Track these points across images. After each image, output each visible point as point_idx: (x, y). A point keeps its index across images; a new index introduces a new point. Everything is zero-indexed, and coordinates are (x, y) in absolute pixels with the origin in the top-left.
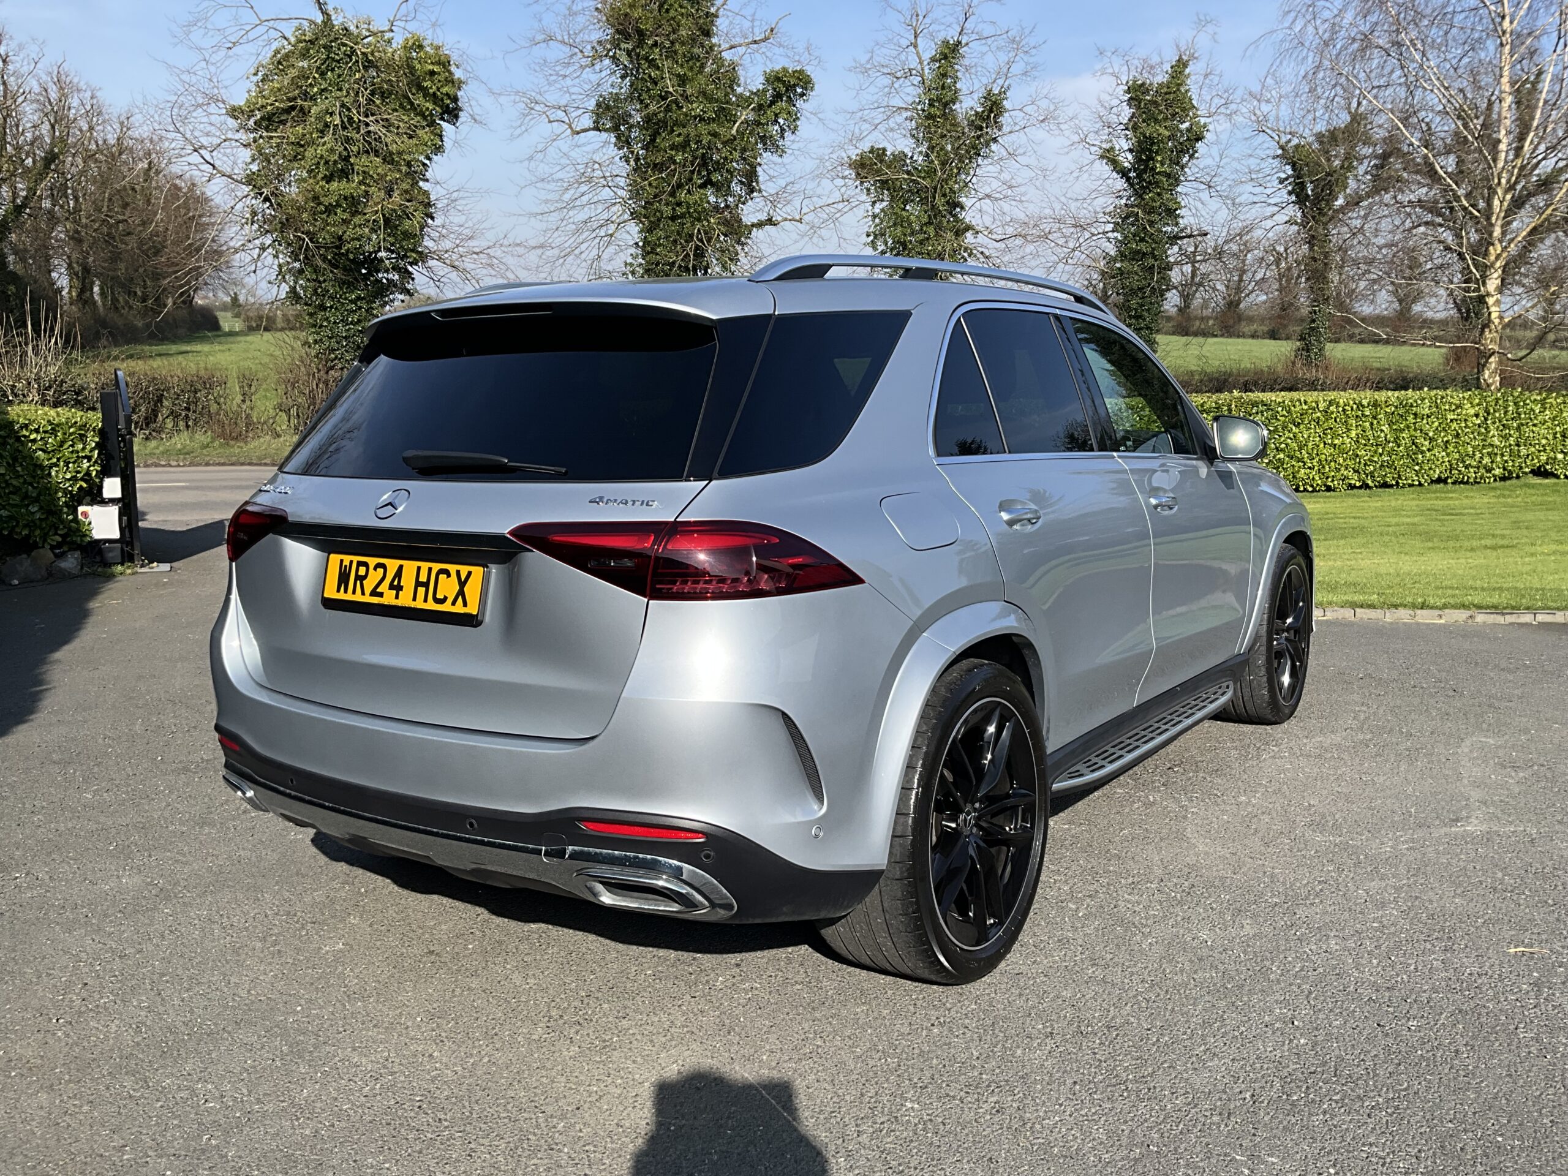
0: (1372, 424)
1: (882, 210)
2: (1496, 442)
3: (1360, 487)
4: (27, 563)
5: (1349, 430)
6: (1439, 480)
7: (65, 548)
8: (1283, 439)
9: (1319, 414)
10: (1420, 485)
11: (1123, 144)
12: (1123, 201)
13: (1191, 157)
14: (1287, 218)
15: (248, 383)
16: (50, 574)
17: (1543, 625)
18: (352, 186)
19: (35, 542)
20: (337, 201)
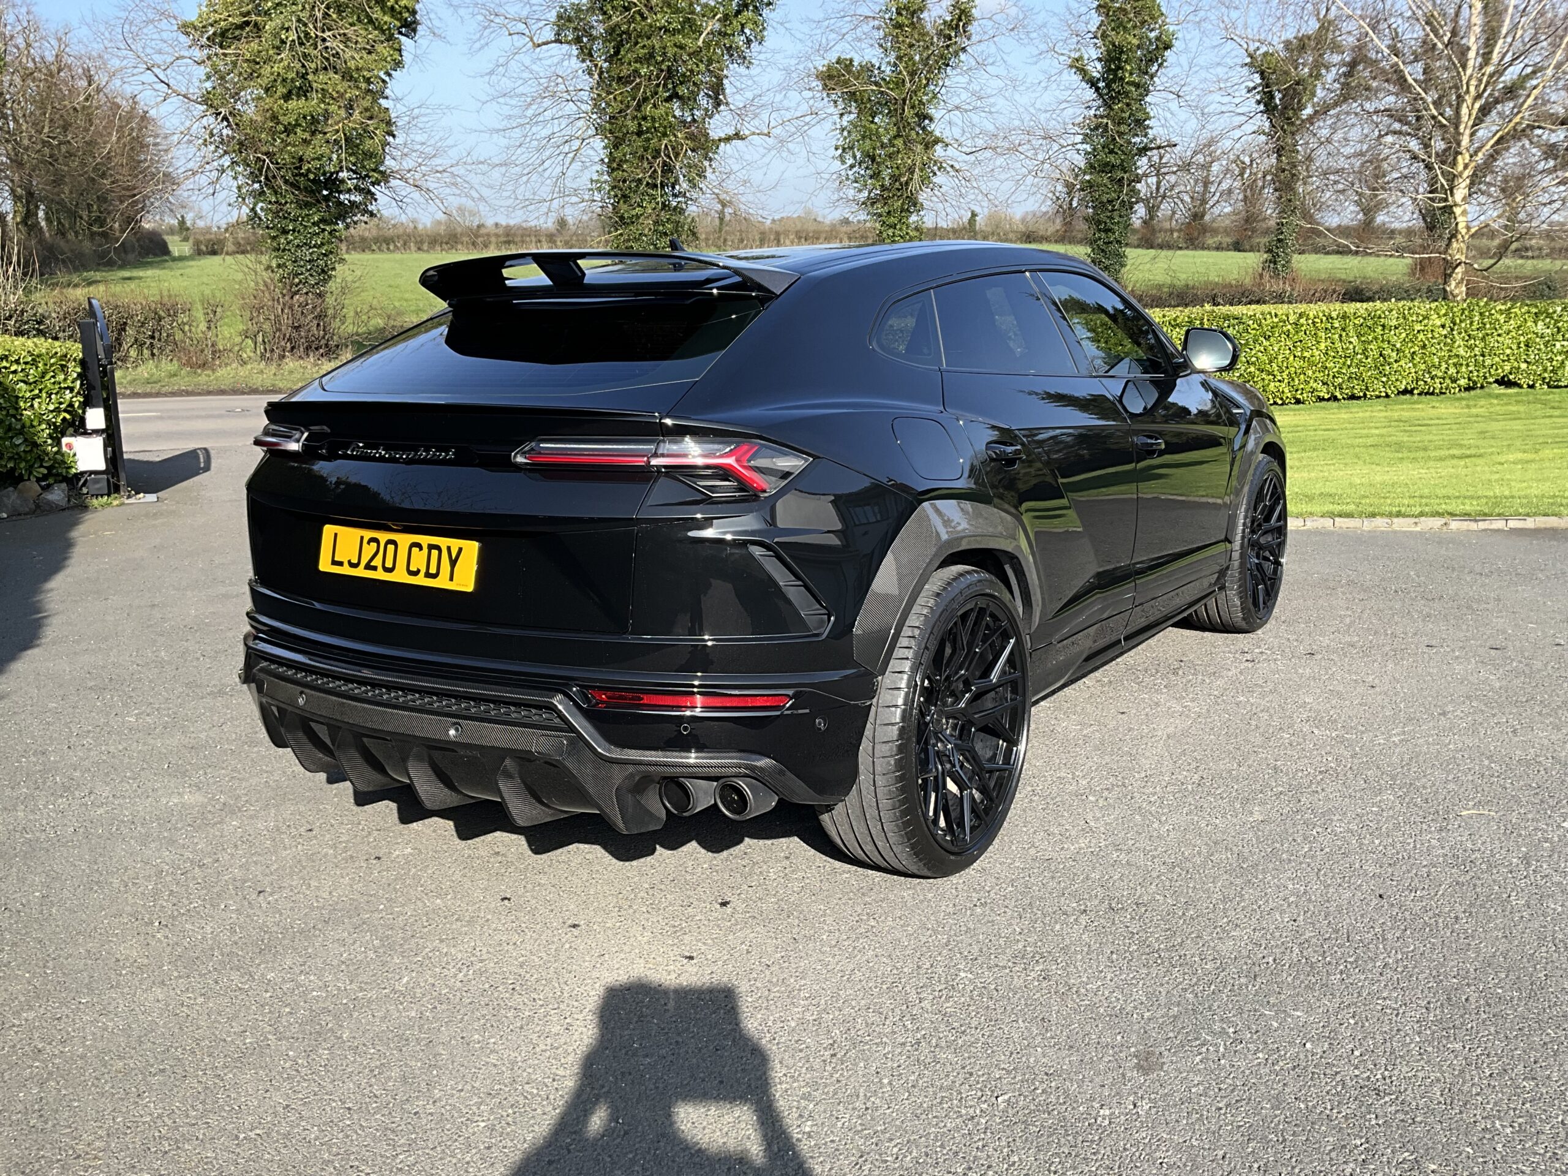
0: (1341, 336)
1: (850, 122)
2: (1462, 352)
3: (1329, 400)
4: (14, 496)
5: (1318, 342)
6: (1405, 392)
7: (51, 481)
8: (1253, 352)
9: (1289, 327)
10: (1387, 396)
11: (1092, 54)
12: (1092, 112)
13: (1160, 65)
14: (1255, 128)
15: (213, 312)
16: (38, 506)
17: (1514, 531)
18: (311, 105)
19: (21, 474)
20: (296, 120)
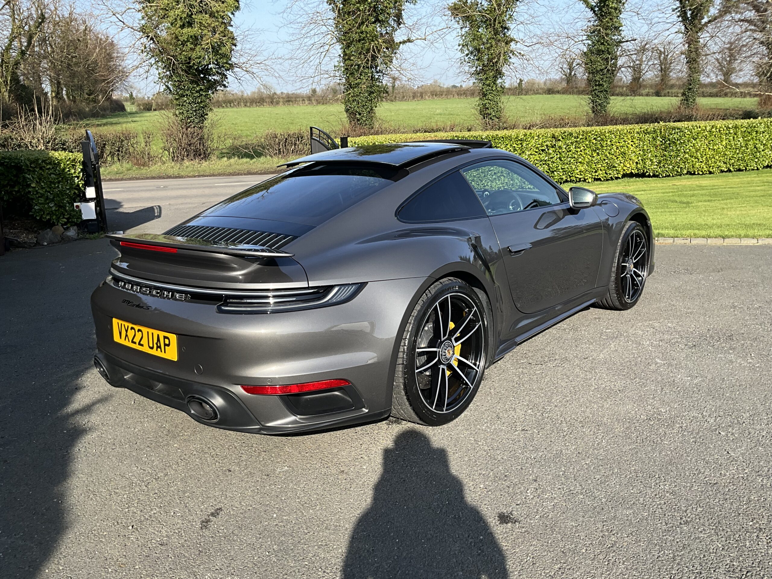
0: (734, 137)
1: (466, 32)
3: (727, 172)
4: (50, 234)
5: (722, 141)
6: (768, 167)
7: (69, 225)
8: (688, 147)
9: (706, 133)
10: (758, 169)
12: (592, 23)
14: (677, 30)
15: (148, 136)
16: (62, 239)
18: (195, 30)
19: (54, 222)
20: (187, 39)
